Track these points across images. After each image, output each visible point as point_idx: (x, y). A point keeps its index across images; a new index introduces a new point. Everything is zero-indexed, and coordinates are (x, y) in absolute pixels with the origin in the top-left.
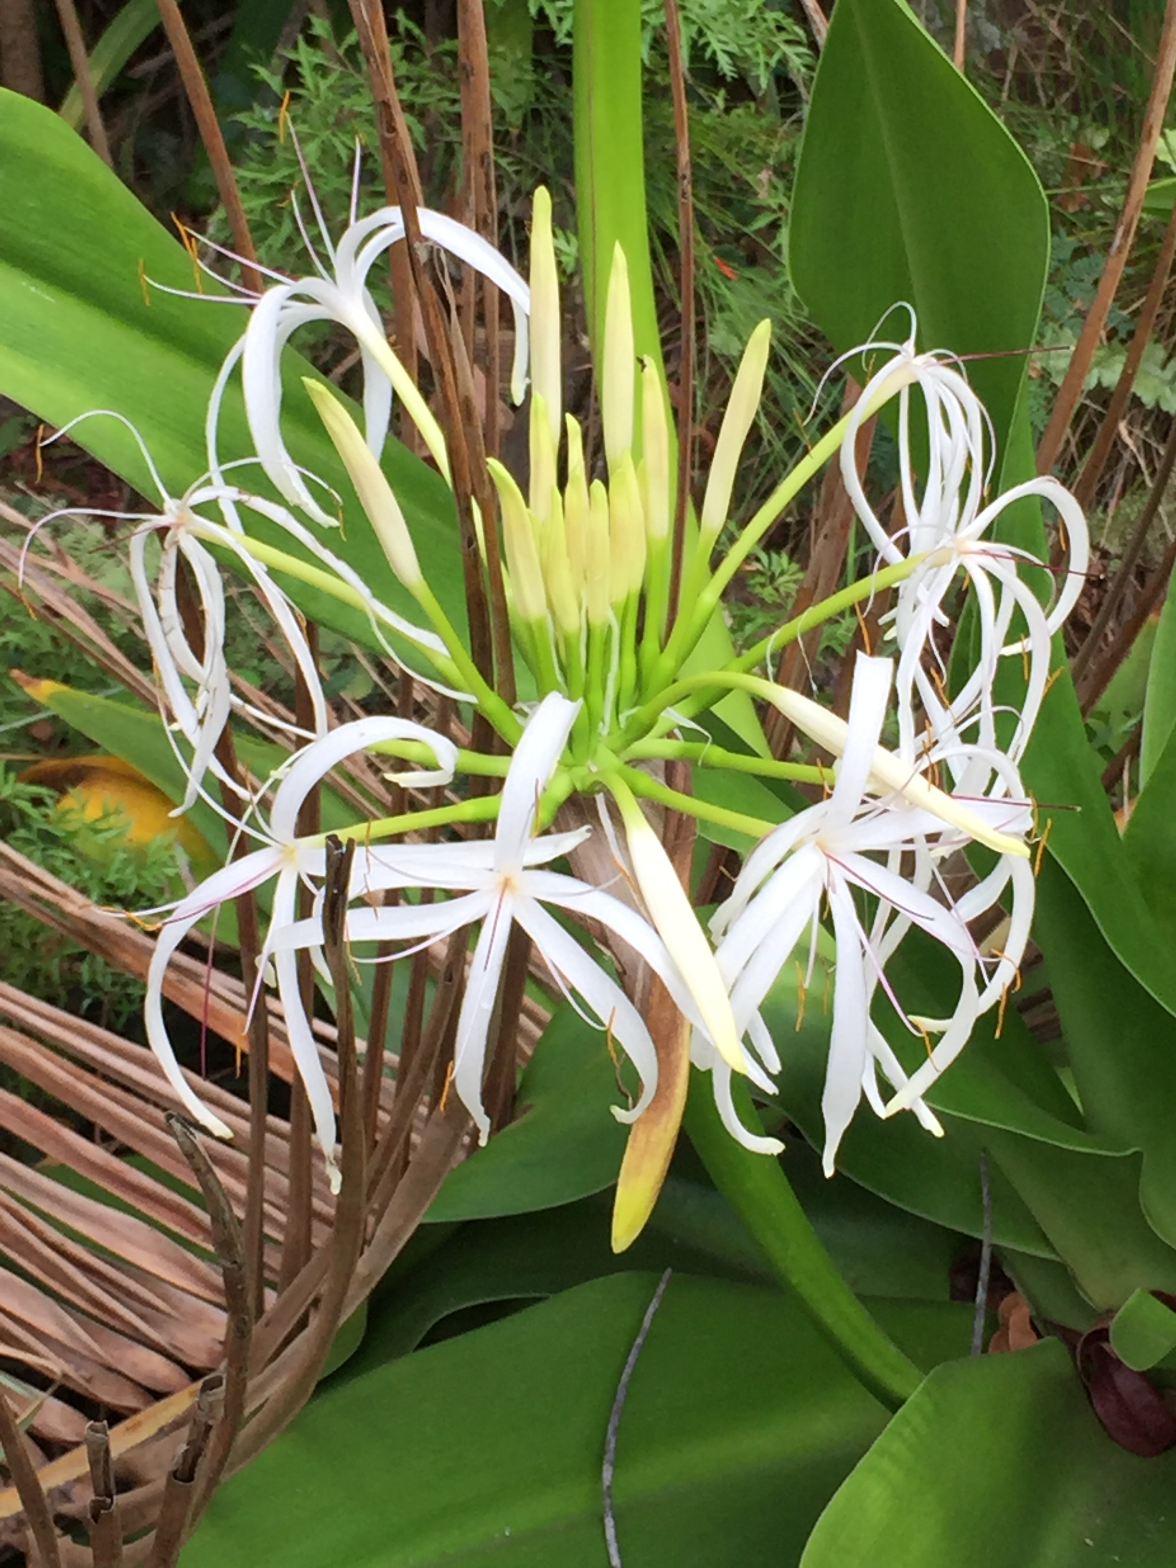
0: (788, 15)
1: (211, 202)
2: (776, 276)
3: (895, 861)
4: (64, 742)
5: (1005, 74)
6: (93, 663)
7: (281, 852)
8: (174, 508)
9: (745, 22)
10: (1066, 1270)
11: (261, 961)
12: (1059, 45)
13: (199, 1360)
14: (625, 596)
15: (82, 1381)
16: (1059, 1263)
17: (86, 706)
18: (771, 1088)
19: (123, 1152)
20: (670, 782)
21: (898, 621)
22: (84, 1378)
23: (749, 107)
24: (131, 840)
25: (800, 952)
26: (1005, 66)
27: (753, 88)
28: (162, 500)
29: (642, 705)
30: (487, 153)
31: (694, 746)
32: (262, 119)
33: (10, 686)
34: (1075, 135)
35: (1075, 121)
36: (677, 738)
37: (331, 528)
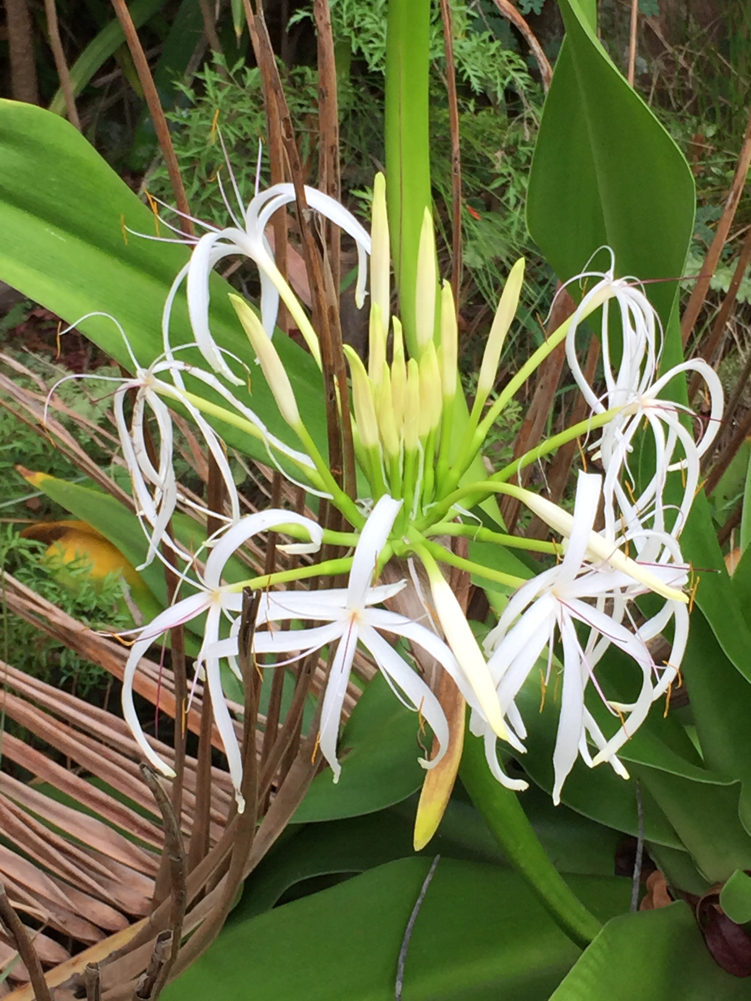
0: (516, 52)
1: (145, 166)
2: (505, 218)
3: (601, 604)
4: (48, 511)
5: (650, 89)
6: (68, 461)
7: (210, 594)
8: (143, 375)
9: (488, 56)
10: (690, 857)
11: (197, 666)
12: (684, 71)
13: (134, 910)
14: (428, 433)
15: (60, 924)
16: (685, 852)
17: (64, 490)
18: (522, 749)
19: (85, 775)
20: (454, 550)
21: (601, 447)
22: (61, 922)
23: (490, 111)
24: (92, 575)
25: (542, 661)
26: (650, 83)
27: (492, 100)
28: (135, 369)
29: (437, 501)
30: (335, 146)
31: (471, 528)
32: (181, 117)
33: (15, 476)
34: (695, 129)
35: (694, 120)
36: (459, 522)
37: (240, 386)
